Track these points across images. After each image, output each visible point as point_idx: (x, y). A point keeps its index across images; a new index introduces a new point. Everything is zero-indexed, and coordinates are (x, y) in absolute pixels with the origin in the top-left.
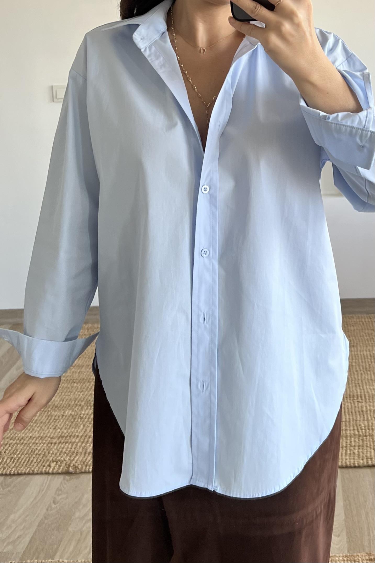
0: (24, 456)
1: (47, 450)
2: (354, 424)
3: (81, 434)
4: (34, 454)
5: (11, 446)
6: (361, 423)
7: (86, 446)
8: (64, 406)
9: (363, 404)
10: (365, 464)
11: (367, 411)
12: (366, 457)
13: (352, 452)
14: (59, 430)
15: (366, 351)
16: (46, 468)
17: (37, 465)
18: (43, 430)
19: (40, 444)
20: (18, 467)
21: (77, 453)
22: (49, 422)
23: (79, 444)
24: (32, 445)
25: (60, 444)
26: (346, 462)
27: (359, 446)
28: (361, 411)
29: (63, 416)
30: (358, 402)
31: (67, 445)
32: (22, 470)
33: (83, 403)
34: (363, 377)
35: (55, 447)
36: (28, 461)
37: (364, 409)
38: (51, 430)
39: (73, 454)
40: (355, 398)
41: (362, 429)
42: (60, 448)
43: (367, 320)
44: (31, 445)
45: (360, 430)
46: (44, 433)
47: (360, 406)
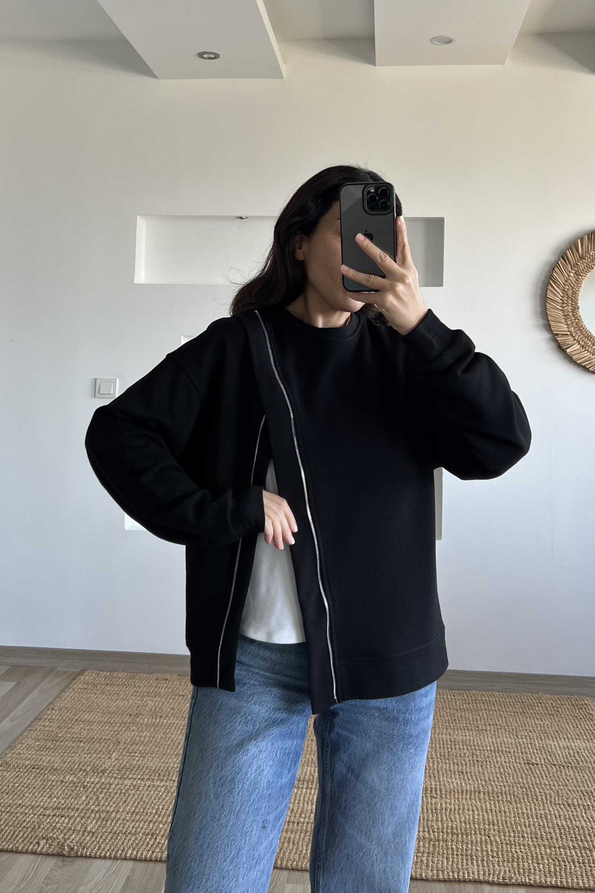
0: (8, 828)
1: (38, 823)
2: (425, 824)
3: (82, 807)
4: (20, 827)
6: (434, 824)
7: (87, 823)
8: (64, 769)
9: (438, 800)
10: (435, 877)
11: (441, 809)
12: (437, 867)
13: (419, 860)
14: (55, 799)
15: (446, 734)
16: (34, 846)
17: (23, 841)
18: (36, 798)
19: (30, 814)
21: (74, 830)
22: (44, 788)
23: (79, 819)
24: (20, 816)
25: (55, 817)
27: (429, 853)
28: (434, 809)
29: (62, 781)
30: (432, 797)
31: (63, 819)
32: (4, 846)
34: (440, 766)
35: (48, 820)
36: (12, 835)
37: (439, 807)
38: (45, 799)
39: (68, 832)
40: (429, 792)
42: (53, 823)
43: (449, 697)
44: (18, 815)
45: (431, 832)
46: (36, 802)
47: (434, 802)
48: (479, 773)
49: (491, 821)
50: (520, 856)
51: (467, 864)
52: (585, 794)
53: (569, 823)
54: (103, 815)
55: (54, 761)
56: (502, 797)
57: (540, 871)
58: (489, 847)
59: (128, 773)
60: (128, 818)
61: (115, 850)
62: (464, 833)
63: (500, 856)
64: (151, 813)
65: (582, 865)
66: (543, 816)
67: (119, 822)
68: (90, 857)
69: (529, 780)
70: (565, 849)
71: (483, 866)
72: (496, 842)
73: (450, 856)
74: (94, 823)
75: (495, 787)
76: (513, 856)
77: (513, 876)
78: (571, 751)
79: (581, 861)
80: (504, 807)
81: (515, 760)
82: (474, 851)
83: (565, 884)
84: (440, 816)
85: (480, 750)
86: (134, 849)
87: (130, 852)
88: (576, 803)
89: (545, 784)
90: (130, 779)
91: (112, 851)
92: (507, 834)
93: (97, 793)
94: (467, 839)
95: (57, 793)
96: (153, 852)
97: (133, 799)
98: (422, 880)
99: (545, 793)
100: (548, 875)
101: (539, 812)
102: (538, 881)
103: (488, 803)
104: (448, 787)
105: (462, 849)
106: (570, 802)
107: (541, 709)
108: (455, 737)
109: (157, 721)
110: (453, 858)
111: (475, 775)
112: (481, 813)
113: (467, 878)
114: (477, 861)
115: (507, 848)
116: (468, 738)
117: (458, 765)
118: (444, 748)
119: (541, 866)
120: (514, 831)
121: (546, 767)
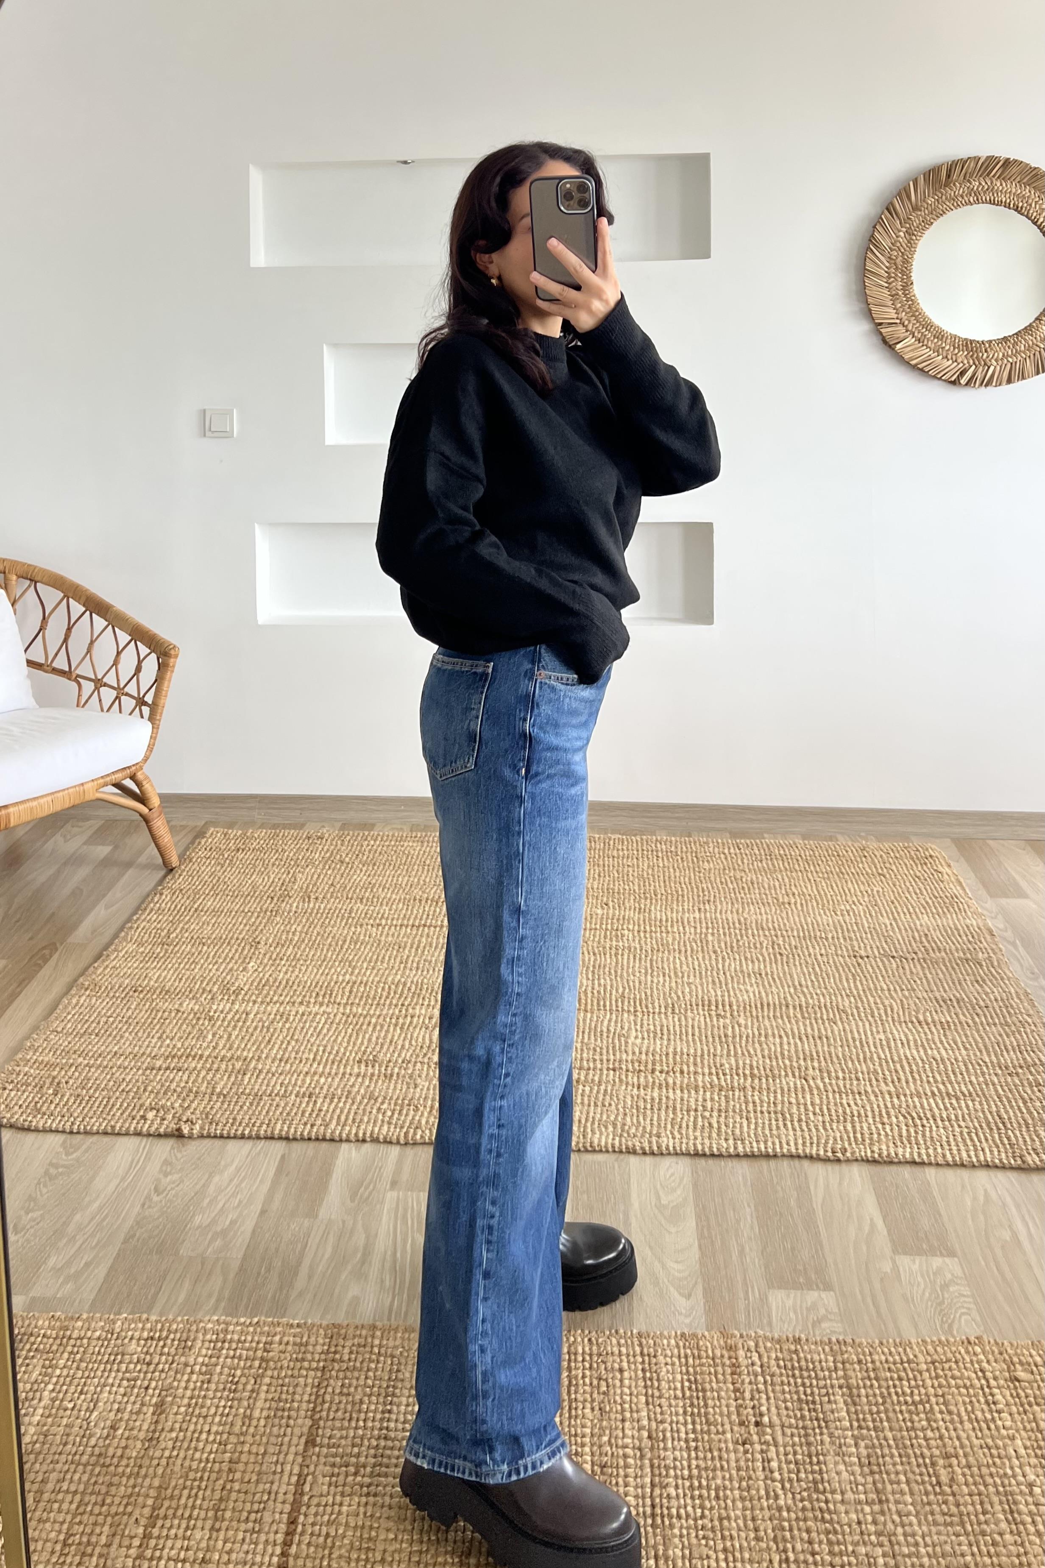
0: (101, 1092)
1: (143, 1082)
3: (207, 1053)
4: (118, 1090)
5: (79, 1069)
6: (724, 1061)
7: (215, 1079)
9: (728, 1021)
10: (732, 1150)
11: (734, 1037)
12: (733, 1134)
13: (707, 1124)
14: (168, 1041)
15: (732, 912)
16: (138, 1122)
17: (122, 1114)
18: (139, 1041)
19: (131, 1069)
20: (86, 1115)
21: (197, 1092)
22: (151, 1023)
23: (203, 1073)
24: (116, 1072)
25: (168, 1072)
26: (695, 1145)
27: (720, 1111)
28: (723, 1035)
29: (178, 1011)
30: (718, 1015)
31: (180, 1073)
32: (94, 1124)
33: (215, 990)
34: (727, 964)
35: (159, 1077)
36: (106, 1106)
37: (730, 1033)
38: (154, 1041)
39: (188, 1095)
40: (713, 1008)
41: (724, 1074)
43: (732, 851)
44: (114, 1070)
45: (721, 1075)
46: (140, 1047)
47: (721, 1025)
48: (784, 973)
49: (808, 1053)
50: (856, 1113)
51: (778, 1128)
52: (942, 1003)
53: (922, 1053)
54: (238, 1065)
55: (165, 978)
56: (822, 1014)
57: (887, 1135)
58: (808, 1096)
59: (272, 993)
60: (274, 1069)
61: (257, 1124)
62: (770, 1074)
63: (825, 1111)
64: (307, 1059)
65: (947, 1123)
66: (884, 1043)
67: (262, 1077)
68: (222, 1137)
69: (858, 983)
70: (919, 1097)
71: (802, 1131)
72: (818, 1088)
73: (752, 1115)
74: (225, 1078)
75: (808, 996)
76: (845, 1113)
77: (847, 1146)
78: (916, 934)
79: (944, 1116)
80: (826, 1030)
81: (836, 950)
82: (787, 1105)
83: (925, 1157)
84: (732, 1048)
85: (783, 936)
86: (284, 1123)
87: (278, 1126)
88: (930, 1020)
89: (882, 990)
90: (275, 1003)
91: (253, 1125)
92: (833, 1074)
93: (230, 1029)
94: (775, 1085)
95: (171, 1032)
96: (312, 1126)
97: (281, 1038)
98: (713, 1155)
99: (883, 1003)
100: (899, 1144)
101: (877, 1037)
102: (885, 1153)
103: (801, 1024)
104: (741, 999)
105: (769, 1103)
106: (921, 1018)
107: (866, 865)
108: (746, 915)
109: (311, 905)
110: (756, 1118)
111: (779, 978)
112: (792, 1041)
113: (778, 1150)
114: (792, 1121)
115: (835, 1098)
116: (764, 917)
117: (753, 962)
118: (730, 934)
119: (888, 1128)
120: (843, 1070)
121: (882, 961)
